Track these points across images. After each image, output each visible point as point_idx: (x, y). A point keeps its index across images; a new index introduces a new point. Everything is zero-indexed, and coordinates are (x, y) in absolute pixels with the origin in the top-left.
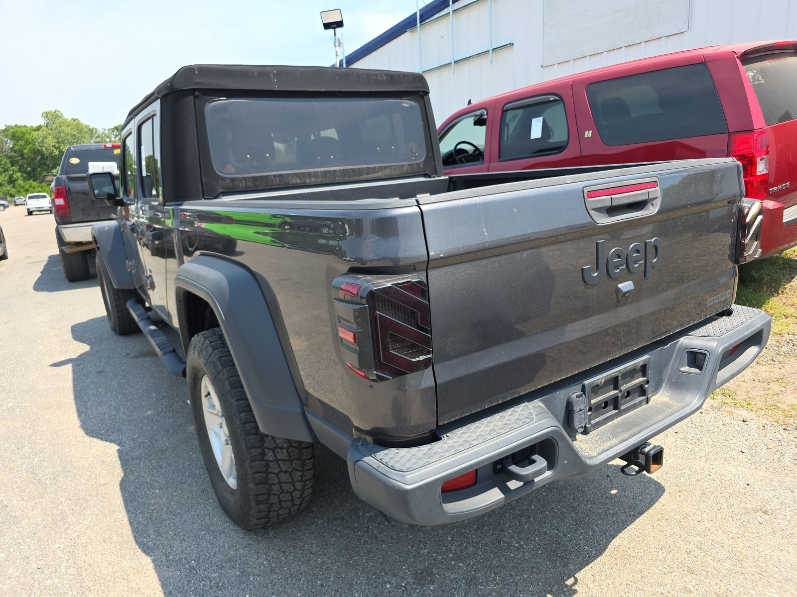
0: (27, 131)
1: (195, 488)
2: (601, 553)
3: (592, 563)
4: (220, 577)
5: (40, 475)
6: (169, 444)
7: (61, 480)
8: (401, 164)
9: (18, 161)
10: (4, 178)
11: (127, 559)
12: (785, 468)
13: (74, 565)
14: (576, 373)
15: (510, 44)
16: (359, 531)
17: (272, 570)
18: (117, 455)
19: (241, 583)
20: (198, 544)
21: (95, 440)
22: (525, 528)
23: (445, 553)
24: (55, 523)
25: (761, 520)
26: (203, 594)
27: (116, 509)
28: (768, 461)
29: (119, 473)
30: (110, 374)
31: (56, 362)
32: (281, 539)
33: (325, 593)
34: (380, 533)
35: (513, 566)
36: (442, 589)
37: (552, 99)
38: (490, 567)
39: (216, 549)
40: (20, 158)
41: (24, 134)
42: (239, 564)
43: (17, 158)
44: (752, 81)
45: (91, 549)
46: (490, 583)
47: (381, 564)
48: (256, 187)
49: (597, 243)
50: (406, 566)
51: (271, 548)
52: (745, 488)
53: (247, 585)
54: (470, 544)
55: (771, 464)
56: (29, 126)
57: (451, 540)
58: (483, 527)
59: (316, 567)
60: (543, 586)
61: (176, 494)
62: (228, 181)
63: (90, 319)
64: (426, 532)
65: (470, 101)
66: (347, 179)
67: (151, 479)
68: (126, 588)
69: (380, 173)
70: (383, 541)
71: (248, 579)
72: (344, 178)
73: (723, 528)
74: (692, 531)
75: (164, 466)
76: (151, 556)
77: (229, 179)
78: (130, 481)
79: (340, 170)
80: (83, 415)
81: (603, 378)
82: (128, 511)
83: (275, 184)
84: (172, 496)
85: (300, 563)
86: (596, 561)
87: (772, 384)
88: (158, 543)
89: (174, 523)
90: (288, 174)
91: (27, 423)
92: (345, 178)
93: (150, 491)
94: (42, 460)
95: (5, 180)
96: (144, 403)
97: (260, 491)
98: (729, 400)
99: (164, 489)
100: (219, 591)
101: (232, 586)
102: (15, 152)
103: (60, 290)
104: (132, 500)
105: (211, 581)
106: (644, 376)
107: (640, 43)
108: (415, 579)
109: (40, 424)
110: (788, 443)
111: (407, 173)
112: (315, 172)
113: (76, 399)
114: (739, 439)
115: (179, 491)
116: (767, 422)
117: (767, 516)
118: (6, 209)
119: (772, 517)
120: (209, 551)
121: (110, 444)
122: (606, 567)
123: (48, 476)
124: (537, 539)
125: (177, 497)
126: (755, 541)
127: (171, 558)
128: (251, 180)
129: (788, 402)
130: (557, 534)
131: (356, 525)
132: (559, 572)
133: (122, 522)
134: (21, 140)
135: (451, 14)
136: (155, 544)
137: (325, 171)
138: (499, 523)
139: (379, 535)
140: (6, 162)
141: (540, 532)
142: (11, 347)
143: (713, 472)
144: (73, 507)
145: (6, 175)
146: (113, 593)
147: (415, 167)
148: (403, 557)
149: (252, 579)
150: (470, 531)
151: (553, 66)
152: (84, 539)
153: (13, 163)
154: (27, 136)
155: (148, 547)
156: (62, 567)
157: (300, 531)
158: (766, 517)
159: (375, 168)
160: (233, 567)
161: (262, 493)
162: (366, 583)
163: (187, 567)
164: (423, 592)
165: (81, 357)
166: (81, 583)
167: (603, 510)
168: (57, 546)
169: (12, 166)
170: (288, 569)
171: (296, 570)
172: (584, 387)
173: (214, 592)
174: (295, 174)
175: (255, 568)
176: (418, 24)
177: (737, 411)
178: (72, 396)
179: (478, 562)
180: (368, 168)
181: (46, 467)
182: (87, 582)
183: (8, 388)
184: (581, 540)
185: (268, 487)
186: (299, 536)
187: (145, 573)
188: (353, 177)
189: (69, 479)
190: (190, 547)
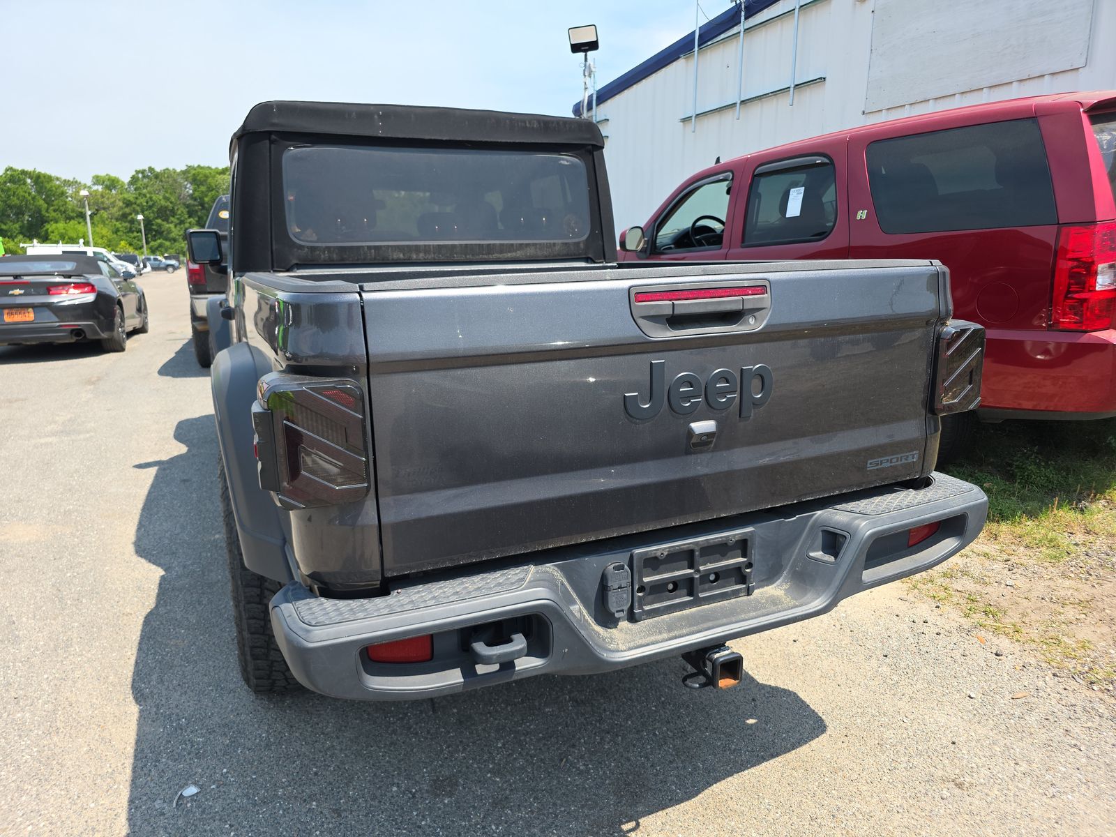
0: (210, 173)
1: (226, 634)
2: (689, 798)
3: (670, 809)
4: (205, 743)
5: (65, 593)
6: (222, 578)
7: (84, 601)
8: (552, 241)
9: (197, 211)
10: (179, 231)
11: (114, 703)
12: (1025, 729)
13: (54, 701)
14: (615, 535)
15: (821, 78)
16: (393, 717)
17: (268, 746)
18: (158, 582)
19: (226, 753)
20: (199, 701)
21: (143, 561)
22: (604, 748)
23: (485, 761)
24: (56, 650)
25: (945, 793)
26: (177, 759)
27: (128, 645)
28: (1003, 716)
29: (150, 603)
30: (195, 485)
31: (142, 462)
32: (295, 711)
33: (314, 784)
34: (417, 724)
35: (564, 794)
36: (458, 805)
37: (819, 161)
38: (533, 790)
39: (216, 710)
40: (200, 207)
41: (206, 177)
42: (234, 732)
43: (197, 208)
44: (1105, 147)
45: (80, 686)
46: (522, 809)
47: (399, 761)
48: (343, 260)
49: (651, 363)
50: (429, 769)
51: (278, 720)
52: (946, 747)
53: (231, 757)
54: (522, 755)
55: (1007, 720)
56: (213, 167)
57: (501, 748)
58: (551, 737)
59: (320, 751)
60: (589, 825)
61: (202, 637)
62: (306, 249)
63: (203, 415)
64: (475, 732)
65: (718, 159)
66: (469, 257)
67: (182, 616)
68: (97, 737)
69: (518, 252)
70: (417, 734)
71: (235, 751)
72: (466, 256)
73: (882, 796)
74: (833, 792)
75: (204, 602)
76: (140, 705)
77: (308, 247)
78: (158, 614)
79: (461, 245)
80: (143, 530)
81: (665, 548)
82: (140, 649)
83: (369, 257)
84: (197, 639)
85: (304, 743)
86: (677, 806)
87: (1068, 608)
88: (155, 691)
89: (184, 672)
90: (388, 246)
91: (78, 531)
92: (468, 256)
93: (174, 630)
94: (75, 576)
95: (180, 234)
96: (217, 524)
97: (256, 642)
98: (990, 622)
99: (191, 630)
100: (196, 758)
101: (213, 755)
102: (195, 199)
103: (186, 377)
104: (151, 637)
105: (193, 746)
106: (744, 555)
107: (1012, 82)
108: (431, 786)
109: (92, 534)
110: (1049, 695)
111: (559, 255)
112: (425, 246)
113: (144, 509)
114: (975, 679)
115: (207, 635)
116: (1033, 661)
117: (960, 790)
118: (175, 272)
119: (965, 793)
120: (207, 711)
121: (157, 567)
122: (687, 817)
123: (72, 595)
124: (613, 764)
125: (201, 642)
126: (922, 821)
127: (162, 711)
128: (337, 251)
129: (1080, 637)
130: (643, 763)
131: (393, 709)
132: (621, 811)
133: (127, 661)
134: (203, 185)
135: (742, 34)
136: (152, 692)
137: (438, 245)
138: (574, 736)
139: (414, 726)
140: (182, 212)
141: (622, 756)
142: (102, 440)
143: (912, 717)
144: (83, 635)
145: (181, 228)
146: (80, 740)
147: (572, 247)
148: (430, 757)
149: (239, 751)
150: (531, 739)
151: (880, 112)
152: (78, 673)
153: (191, 214)
154: (210, 180)
155: (142, 695)
156: (40, 701)
157: (322, 704)
158: (957, 791)
159: (512, 245)
160: (225, 734)
161: (258, 644)
162: (370, 781)
163: (174, 725)
164: (434, 804)
165: (173, 461)
166: (52, 722)
167: (724, 742)
168: (46, 676)
169: (190, 217)
170: (286, 748)
171: (295, 751)
172: (632, 556)
173: (190, 759)
174: (398, 247)
175: (249, 739)
176: (696, 48)
177: (994, 640)
178: (140, 506)
179: (521, 780)
180: (501, 245)
181: (74, 585)
182: (58, 722)
183: (77, 487)
184: (671, 776)
185: (267, 639)
186: (318, 711)
187: (125, 724)
188: (479, 255)
189: (93, 602)
190: (189, 702)
